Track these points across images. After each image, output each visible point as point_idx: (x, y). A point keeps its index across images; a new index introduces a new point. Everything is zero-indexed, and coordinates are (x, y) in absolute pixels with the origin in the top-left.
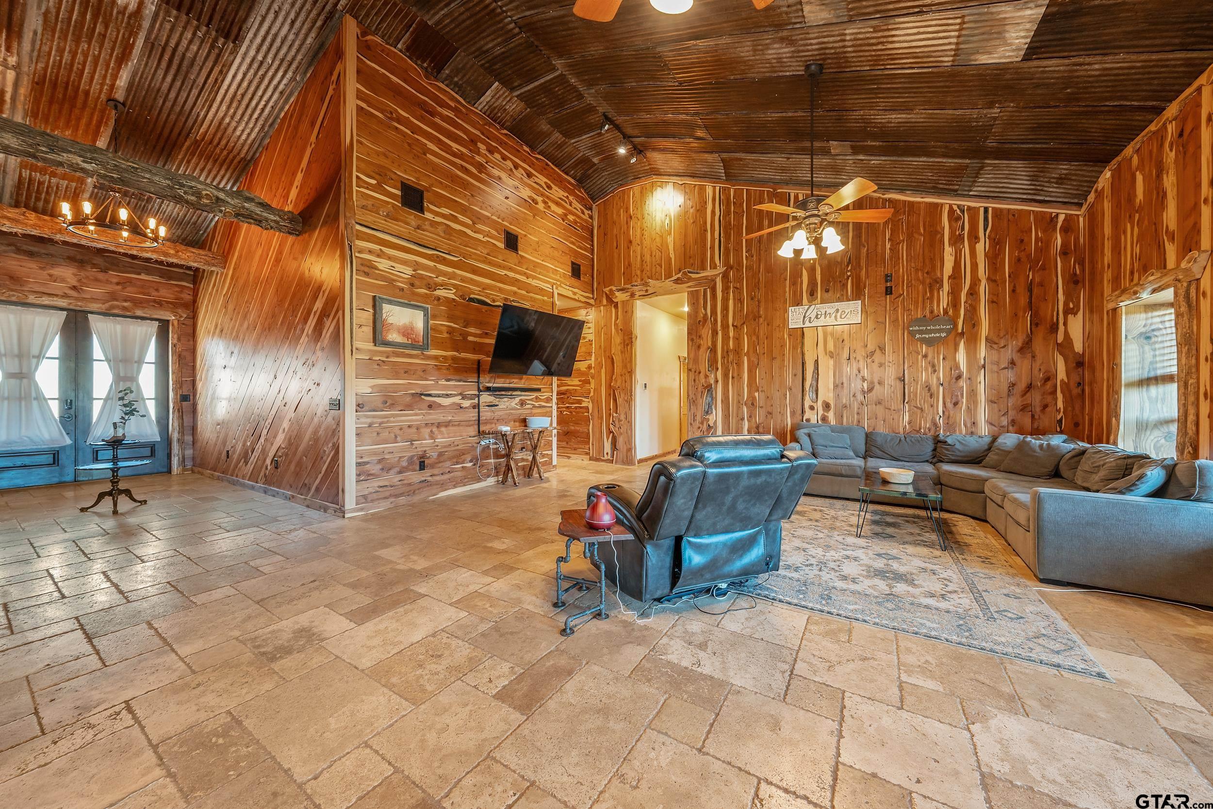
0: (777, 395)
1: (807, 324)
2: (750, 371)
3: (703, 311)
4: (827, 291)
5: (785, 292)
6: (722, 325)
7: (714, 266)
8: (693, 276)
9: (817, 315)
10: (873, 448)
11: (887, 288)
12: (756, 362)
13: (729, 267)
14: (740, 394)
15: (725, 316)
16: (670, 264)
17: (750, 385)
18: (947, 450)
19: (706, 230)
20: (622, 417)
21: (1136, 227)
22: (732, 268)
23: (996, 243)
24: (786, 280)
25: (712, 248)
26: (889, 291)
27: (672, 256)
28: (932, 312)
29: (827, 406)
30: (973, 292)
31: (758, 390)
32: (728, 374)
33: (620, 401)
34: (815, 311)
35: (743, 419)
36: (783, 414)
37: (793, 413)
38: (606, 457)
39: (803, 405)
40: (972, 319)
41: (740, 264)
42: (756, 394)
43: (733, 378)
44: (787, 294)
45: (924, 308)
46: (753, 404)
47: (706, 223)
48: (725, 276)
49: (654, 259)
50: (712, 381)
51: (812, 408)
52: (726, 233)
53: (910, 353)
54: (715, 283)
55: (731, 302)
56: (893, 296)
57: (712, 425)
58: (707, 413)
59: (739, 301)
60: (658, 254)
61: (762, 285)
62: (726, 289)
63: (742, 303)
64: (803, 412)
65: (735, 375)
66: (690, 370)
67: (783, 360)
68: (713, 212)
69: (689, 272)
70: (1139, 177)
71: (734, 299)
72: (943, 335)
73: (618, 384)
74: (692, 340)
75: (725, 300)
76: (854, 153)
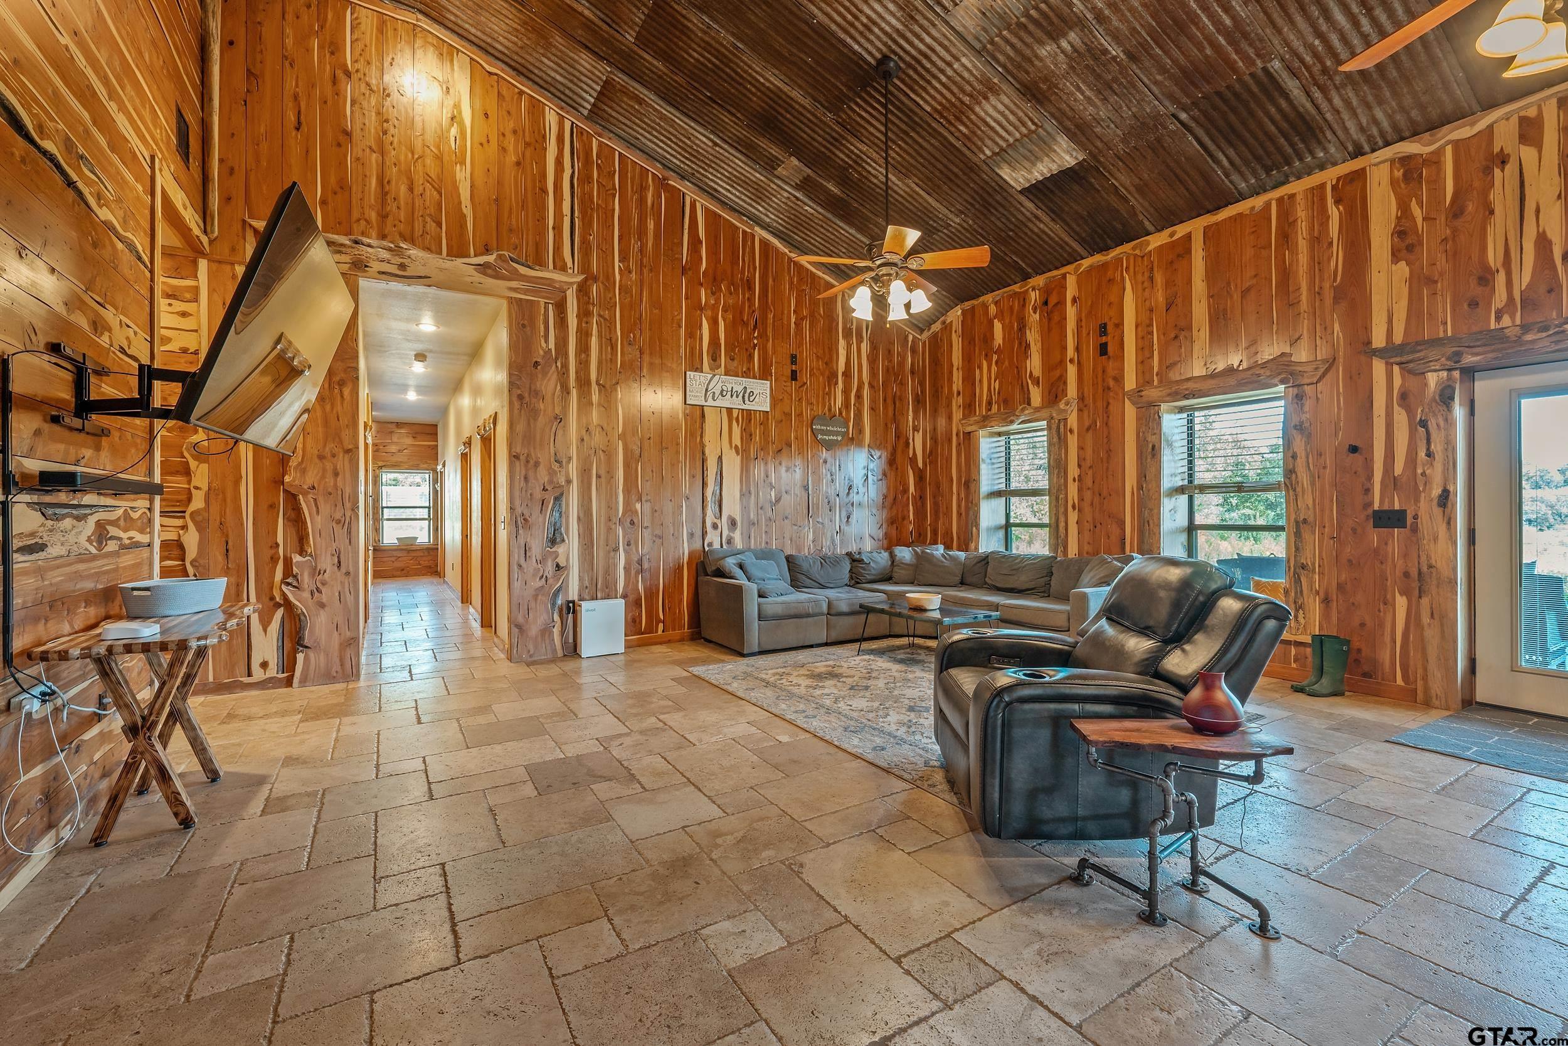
0: (669, 507)
1: (710, 402)
2: (627, 465)
3: (544, 345)
4: (733, 359)
5: (679, 346)
6: (578, 378)
7: (561, 267)
8: (523, 270)
9: (722, 391)
10: (800, 576)
11: (793, 371)
12: (638, 452)
13: (590, 278)
14: (611, 507)
15: (583, 365)
16: (462, 225)
17: (627, 491)
18: (864, 569)
19: (544, 191)
20: (326, 563)
21: (994, 366)
22: (595, 279)
23: (874, 347)
24: (680, 326)
25: (558, 229)
26: (794, 376)
27: (468, 211)
28: (830, 410)
29: (733, 523)
30: (859, 396)
31: (640, 499)
32: (590, 470)
33: (314, 522)
34: (720, 384)
35: (616, 550)
36: (677, 536)
37: (691, 535)
38: (258, 674)
39: (704, 522)
40: (859, 424)
41: (609, 278)
42: (638, 506)
43: (598, 476)
44: (682, 350)
45: (824, 406)
46: (632, 523)
47: (543, 176)
48: (583, 290)
49: (418, 202)
50: (562, 481)
51: (715, 526)
52: (584, 213)
53: (813, 457)
54: (565, 298)
55: (594, 341)
56: (799, 384)
57: (562, 564)
58: (553, 542)
59: (609, 342)
60: (431, 194)
61: (646, 325)
62: (584, 314)
63: (613, 348)
64: (704, 534)
65: (602, 472)
66: (517, 457)
67: (678, 452)
68: (559, 162)
69: (512, 260)
70: (998, 326)
71: (600, 336)
72: (840, 438)
73: (311, 478)
74: (520, 397)
75: (584, 335)
76: (797, 187)
